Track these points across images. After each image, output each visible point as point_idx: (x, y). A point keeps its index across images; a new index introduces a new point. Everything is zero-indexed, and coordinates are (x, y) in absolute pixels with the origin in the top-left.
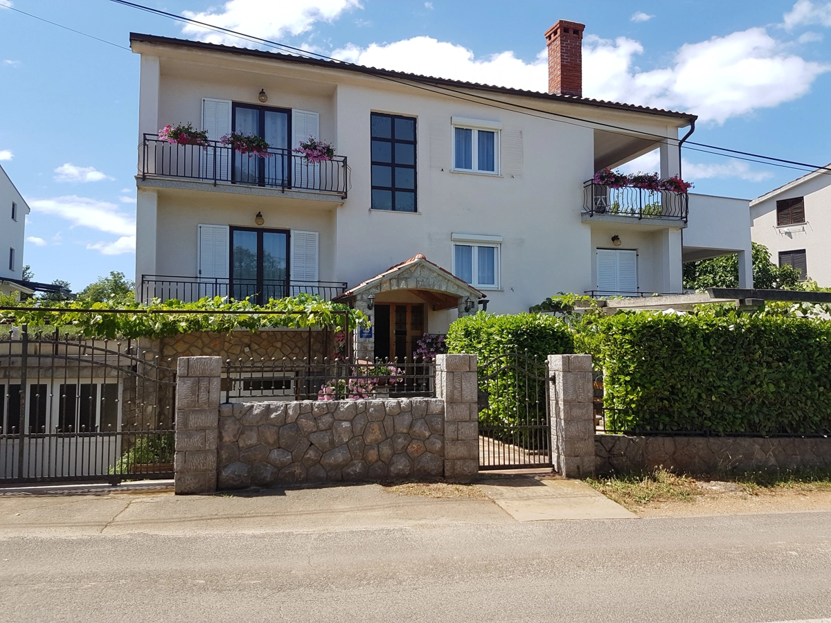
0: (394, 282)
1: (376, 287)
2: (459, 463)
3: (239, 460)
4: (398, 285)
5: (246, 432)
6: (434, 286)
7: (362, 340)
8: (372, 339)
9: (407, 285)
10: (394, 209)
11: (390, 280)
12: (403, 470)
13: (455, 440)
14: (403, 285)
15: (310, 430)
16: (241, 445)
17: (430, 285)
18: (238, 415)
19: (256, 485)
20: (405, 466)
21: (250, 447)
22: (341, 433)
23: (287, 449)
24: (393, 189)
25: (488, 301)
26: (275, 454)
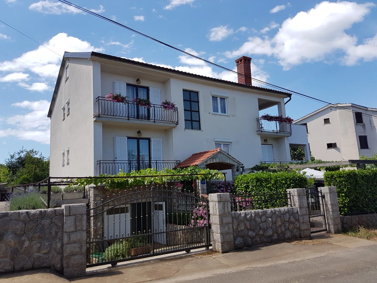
0: (211, 159)
1: (205, 162)
2: (305, 232)
3: (239, 236)
4: (213, 161)
5: (240, 224)
6: (225, 161)
7: (202, 185)
8: (205, 185)
9: (216, 161)
10: (192, 129)
11: (210, 159)
12: (289, 236)
13: (303, 223)
14: (214, 161)
15: (259, 222)
16: (239, 230)
17: (224, 161)
18: (237, 217)
19: (246, 246)
20: (290, 235)
21: (242, 230)
22: (269, 223)
23: (253, 230)
24: (192, 121)
25: (244, 167)
26: (250, 233)
